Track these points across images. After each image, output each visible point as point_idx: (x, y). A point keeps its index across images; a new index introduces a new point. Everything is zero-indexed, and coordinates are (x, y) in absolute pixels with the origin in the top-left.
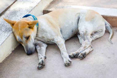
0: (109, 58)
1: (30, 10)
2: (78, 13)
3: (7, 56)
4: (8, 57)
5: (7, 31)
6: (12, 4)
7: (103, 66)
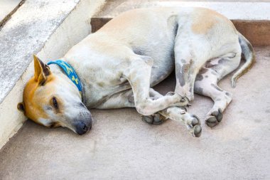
0: (258, 121)
1: (59, 21)
2: (172, 16)
3: (11, 136)
4: (14, 137)
5: (7, 74)
6: (15, 10)
7: (244, 141)
